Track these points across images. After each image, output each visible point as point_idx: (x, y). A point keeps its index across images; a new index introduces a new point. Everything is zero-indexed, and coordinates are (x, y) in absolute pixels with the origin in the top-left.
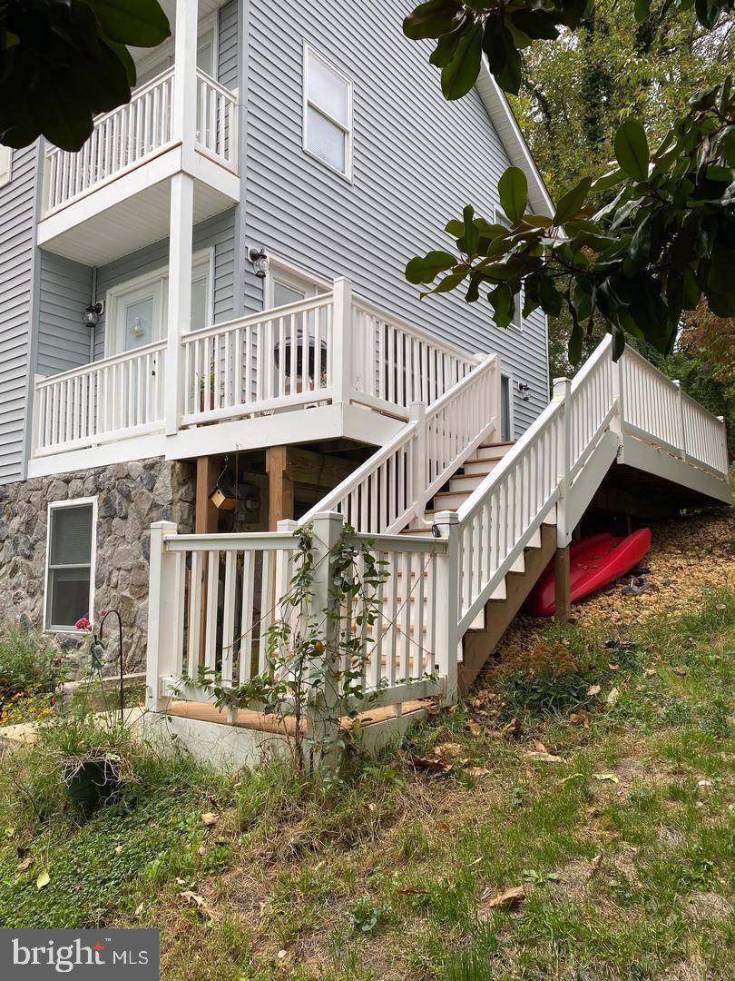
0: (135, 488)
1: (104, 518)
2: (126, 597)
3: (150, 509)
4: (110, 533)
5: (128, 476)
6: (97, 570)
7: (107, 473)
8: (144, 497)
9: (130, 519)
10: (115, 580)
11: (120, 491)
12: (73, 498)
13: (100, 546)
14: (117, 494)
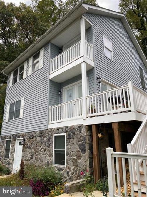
0: (76, 132)
1: (68, 139)
2: (75, 159)
3: (80, 137)
4: (70, 142)
5: (74, 129)
6: (67, 151)
7: (68, 128)
8: (78, 134)
9: (75, 139)
10: (72, 154)
11: (72, 132)
12: (60, 133)
13: (67, 145)
14: (71, 133)
